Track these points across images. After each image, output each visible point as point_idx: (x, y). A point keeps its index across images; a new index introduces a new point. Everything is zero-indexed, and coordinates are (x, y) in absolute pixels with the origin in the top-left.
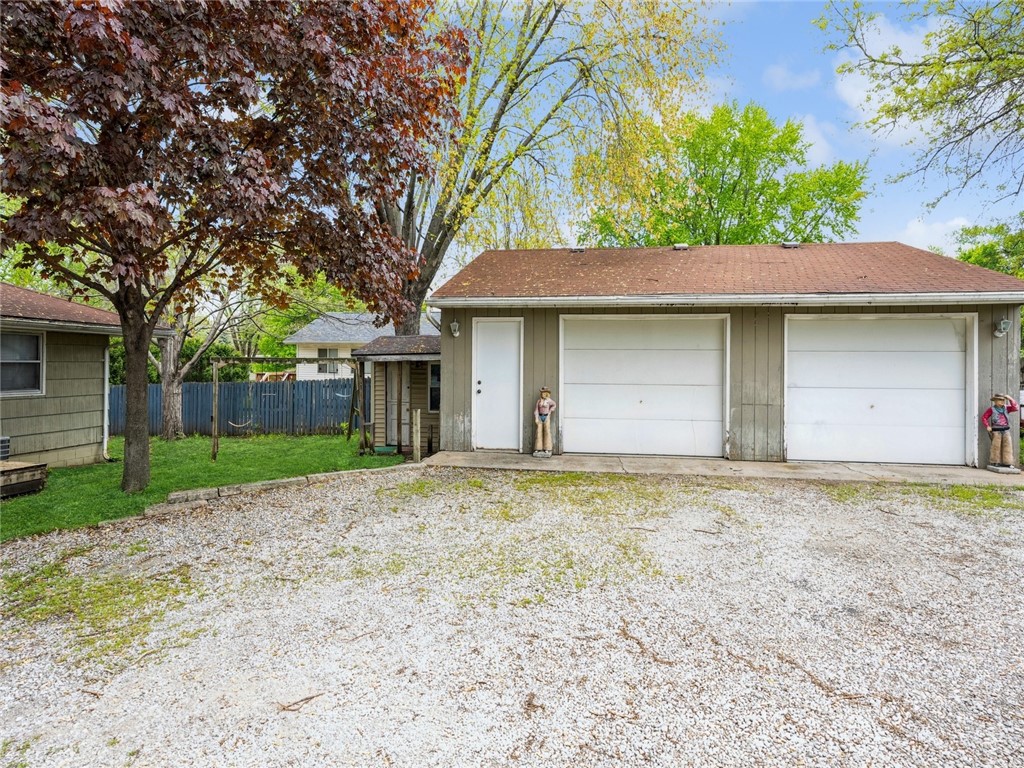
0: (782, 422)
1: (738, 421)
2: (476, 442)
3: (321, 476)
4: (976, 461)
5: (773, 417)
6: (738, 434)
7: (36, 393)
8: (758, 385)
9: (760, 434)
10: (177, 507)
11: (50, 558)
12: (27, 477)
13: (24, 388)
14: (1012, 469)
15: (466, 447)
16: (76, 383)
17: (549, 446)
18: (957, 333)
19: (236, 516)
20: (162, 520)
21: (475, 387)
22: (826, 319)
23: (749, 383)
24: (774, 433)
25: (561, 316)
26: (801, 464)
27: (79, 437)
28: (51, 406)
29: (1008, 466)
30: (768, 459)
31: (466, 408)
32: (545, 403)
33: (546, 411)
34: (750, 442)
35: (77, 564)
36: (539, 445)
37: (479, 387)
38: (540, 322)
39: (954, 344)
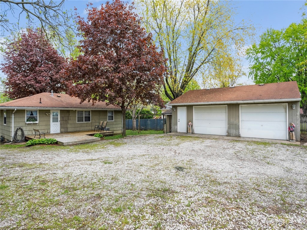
0: (239, 128)
1: (229, 128)
2: (178, 131)
3: (148, 135)
4: (288, 139)
5: (237, 127)
6: (229, 131)
7: (113, 121)
8: (234, 120)
9: (234, 131)
10: (128, 137)
11: (113, 141)
12: (111, 133)
13: (111, 120)
14: (294, 141)
15: (177, 132)
16: (118, 119)
17: (191, 132)
18: (284, 108)
19: (134, 139)
20: (126, 138)
21: (178, 120)
22: (250, 106)
23: (232, 120)
24: (237, 131)
25: (193, 106)
26: (243, 138)
27: (118, 129)
28: (115, 123)
29: (293, 140)
30: (236, 136)
31: (176, 124)
32: (190, 123)
33: (190, 125)
34: (232, 133)
35: (116, 142)
36: (189, 132)
37: (179, 120)
38: (190, 108)
39: (283, 110)
